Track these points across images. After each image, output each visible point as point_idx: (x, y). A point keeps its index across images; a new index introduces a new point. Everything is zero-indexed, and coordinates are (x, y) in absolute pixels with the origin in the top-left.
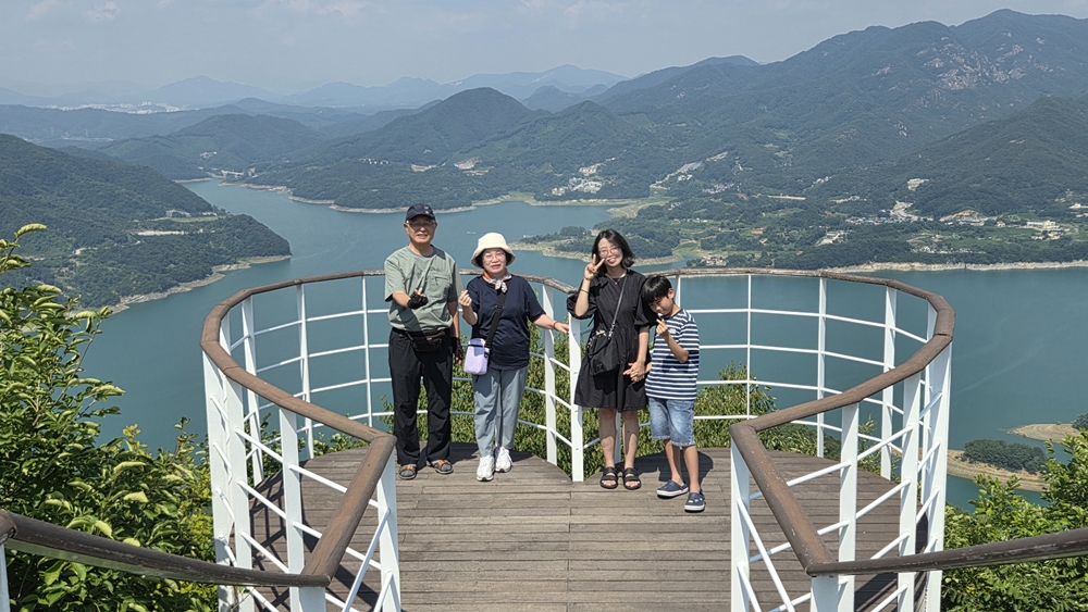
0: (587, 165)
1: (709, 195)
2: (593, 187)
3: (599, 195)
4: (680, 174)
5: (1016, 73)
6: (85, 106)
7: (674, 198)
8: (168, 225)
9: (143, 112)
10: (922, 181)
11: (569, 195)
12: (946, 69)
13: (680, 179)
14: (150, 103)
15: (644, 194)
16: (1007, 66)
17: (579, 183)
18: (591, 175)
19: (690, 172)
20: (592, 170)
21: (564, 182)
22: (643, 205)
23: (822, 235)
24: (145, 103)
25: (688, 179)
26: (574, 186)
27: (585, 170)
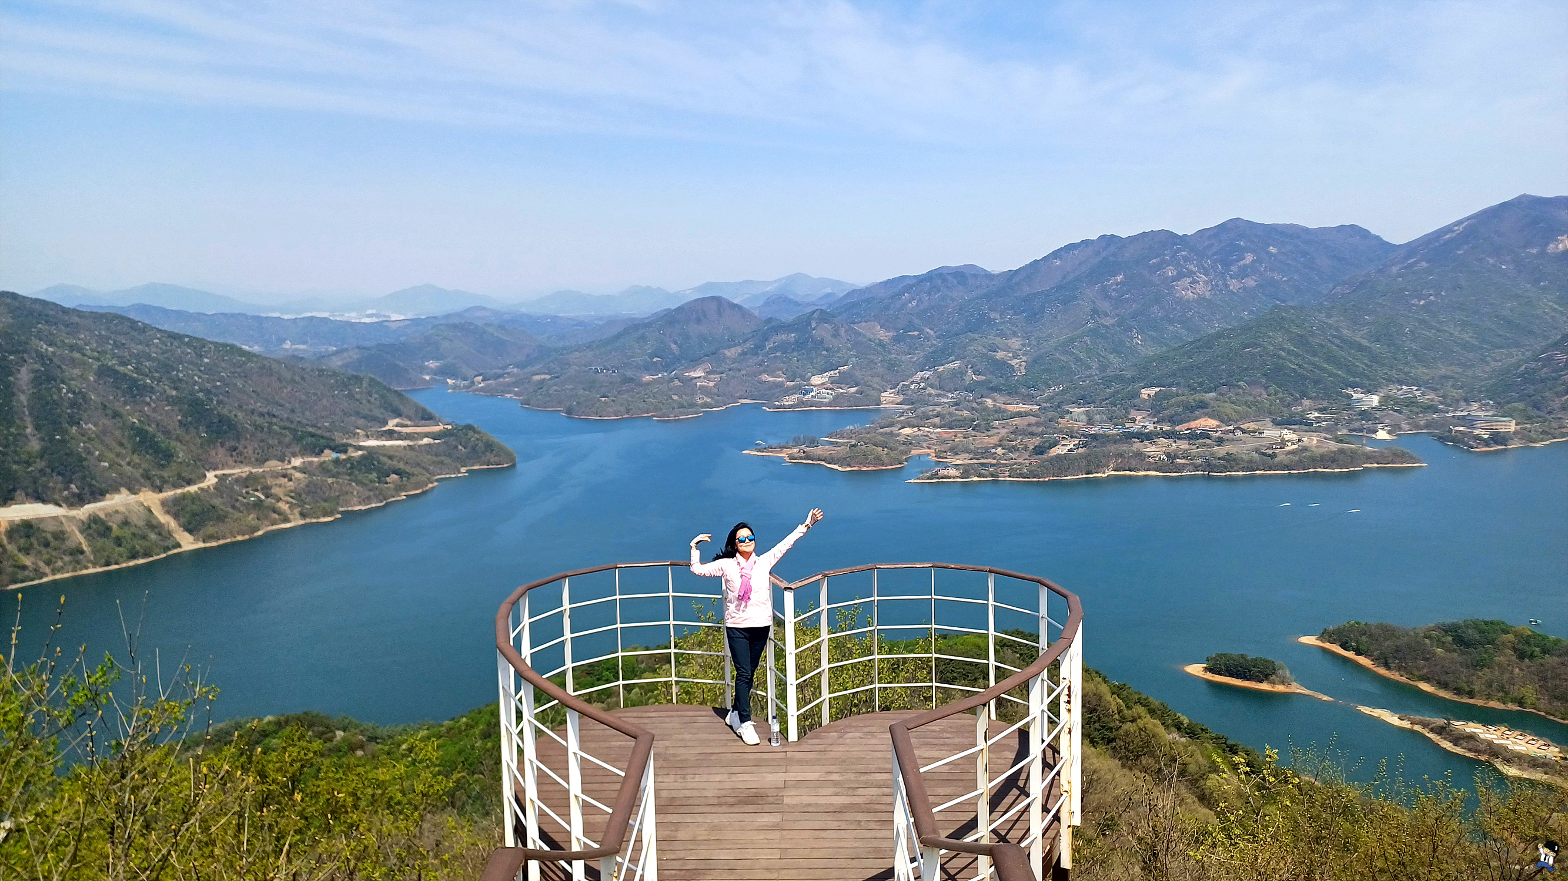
0: (818, 373)
4: (912, 383)
5: (1251, 282)
6: (309, 314)
8: (391, 435)
9: (367, 320)
10: (1158, 389)
12: (1180, 276)
13: (912, 387)
14: (374, 312)
16: (1243, 273)
18: (823, 384)
19: (923, 379)
20: (824, 378)
23: (1056, 443)
24: (369, 312)
25: (921, 387)
26: (805, 395)
27: (817, 378)
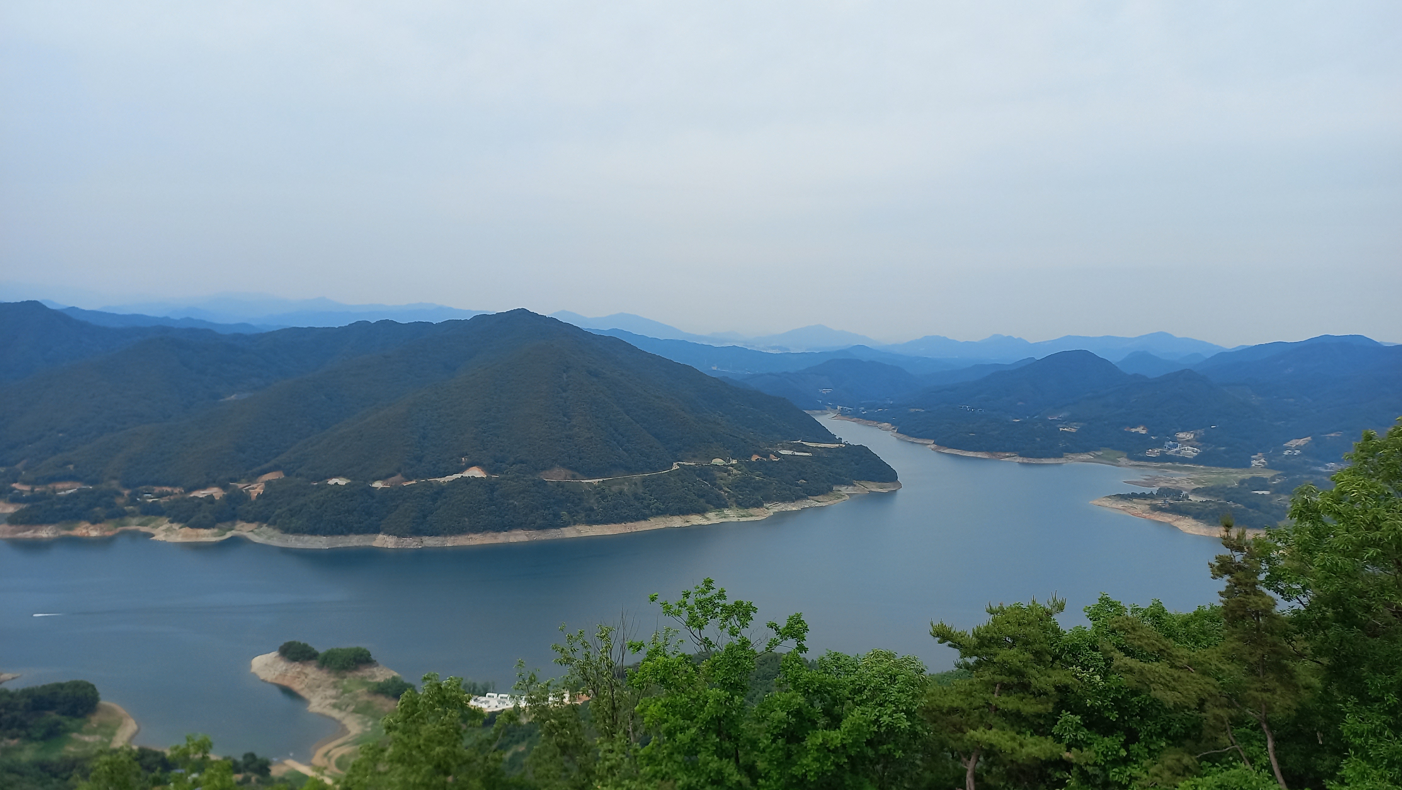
1: (1321, 473)
2: (1190, 452)
3: (1196, 461)
4: (1287, 448)
7: (1279, 472)
11: (1164, 458)
15: (1246, 465)
17: (1175, 447)
18: (1188, 441)
19: (1298, 447)
20: (1190, 436)
21: (1160, 444)
22: (1246, 475)
25: (1295, 454)
26: (1169, 449)
27: (1181, 435)
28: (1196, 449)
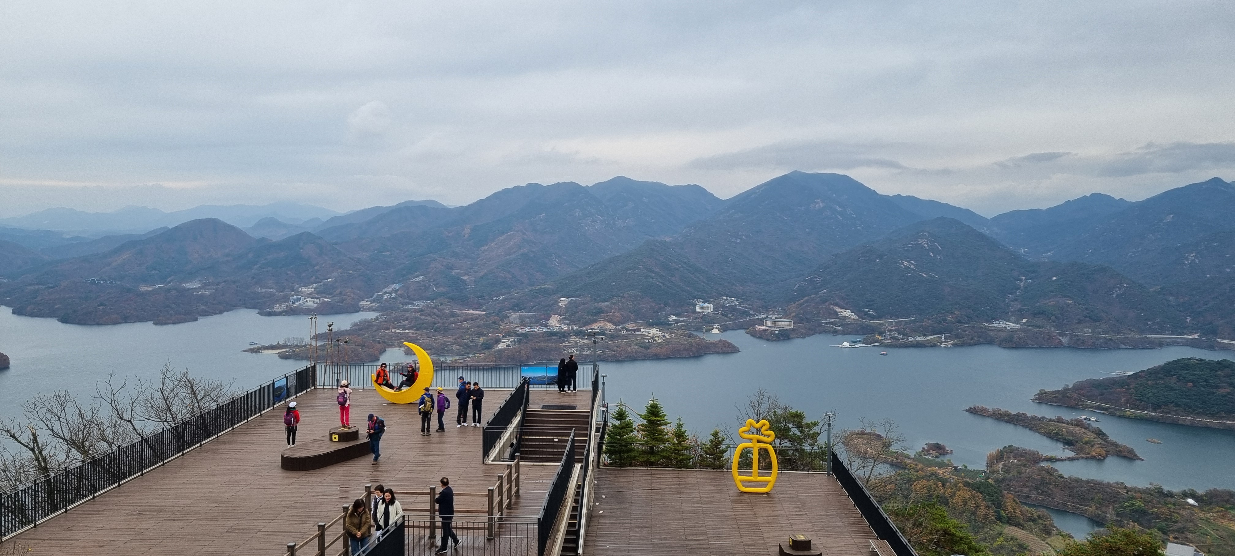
0: (306, 285)
2: (311, 303)
3: (317, 310)
4: (385, 293)
5: (631, 222)
7: (381, 313)
10: (569, 300)
11: (290, 311)
13: (385, 297)
15: (357, 309)
16: (624, 217)
17: (299, 300)
18: (310, 294)
21: (286, 299)
23: (498, 341)
25: (392, 297)
26: (293, 303)
27: (304, 289)
28: (315, 300)
